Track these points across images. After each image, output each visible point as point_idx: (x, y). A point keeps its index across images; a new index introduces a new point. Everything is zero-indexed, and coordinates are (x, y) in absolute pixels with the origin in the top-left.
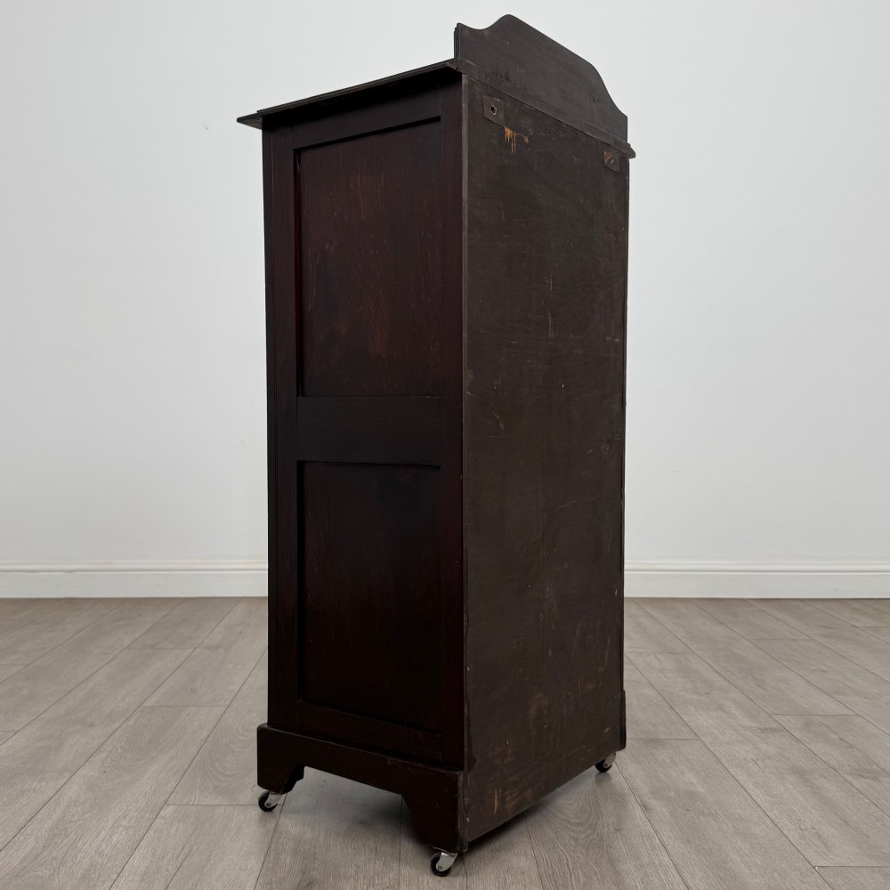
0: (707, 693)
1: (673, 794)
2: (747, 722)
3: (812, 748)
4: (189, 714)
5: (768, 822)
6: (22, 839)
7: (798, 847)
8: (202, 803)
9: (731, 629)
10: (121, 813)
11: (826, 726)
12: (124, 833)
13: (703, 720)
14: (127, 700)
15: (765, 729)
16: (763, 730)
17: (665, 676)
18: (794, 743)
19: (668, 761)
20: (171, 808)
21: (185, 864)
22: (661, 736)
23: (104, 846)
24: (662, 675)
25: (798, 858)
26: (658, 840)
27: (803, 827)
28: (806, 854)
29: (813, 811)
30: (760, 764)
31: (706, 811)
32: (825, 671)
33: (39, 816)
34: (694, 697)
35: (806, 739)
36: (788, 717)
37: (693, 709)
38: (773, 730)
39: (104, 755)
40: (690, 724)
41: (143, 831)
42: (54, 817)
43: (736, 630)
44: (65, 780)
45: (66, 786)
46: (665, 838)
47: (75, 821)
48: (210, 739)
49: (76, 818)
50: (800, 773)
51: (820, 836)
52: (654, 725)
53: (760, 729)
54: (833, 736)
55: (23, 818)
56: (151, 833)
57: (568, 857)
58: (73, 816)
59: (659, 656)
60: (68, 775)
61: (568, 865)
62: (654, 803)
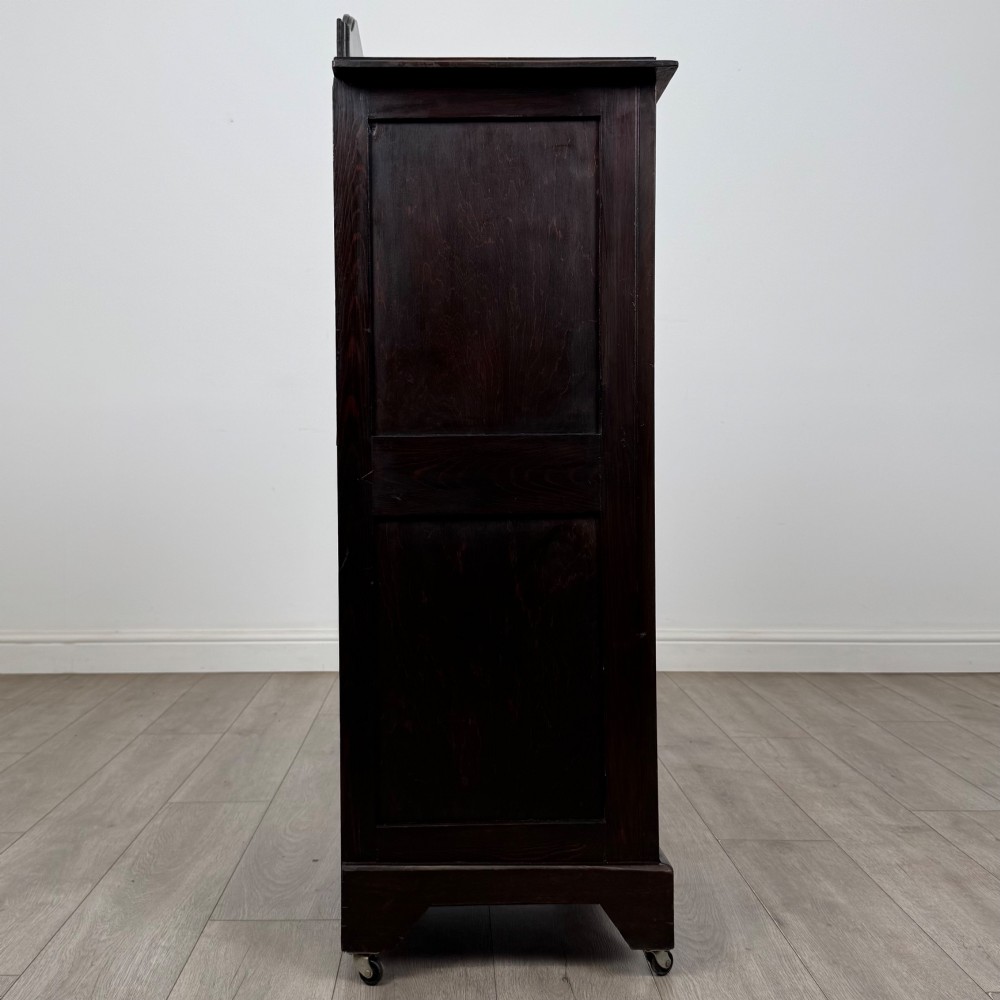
0: (834, 786)
1: (809, 906)
2: (885, 820)
3: (966, 851)
4: (225, 812)
5: (926, 939)
6: (43, 962)
7: (966, 970)
8: (252, 918)
9: (854, 710)
10: (157, 931)
11: (978, 824)
12: (164, 955)
13: (832, 817)
14: (151, 795)
15: (908, 828)
16: (905, 829)
17: (782, 766)
18: (943, 844)
19: (798, 866)
20: (216, 924)
21: (240, 991)
22: (787, 838)
23: (141, 971)
24: (778, 764)
25: (967, 982)
26: (798, 961)
27: (967, 945)
28: (975, 977)
29: (977, 926)
30: (907, 870)
31: (851, 926)
32: (967, 759)
33: (61, 934)
34: (820, 791)
35: (957, 840)
36: (932, 813)
37: (820, 805)
38: (917, 829)
39: (131, 860)
40: (820, 823)
41: (187, 953)
42: (79, 936)
43: (858, 710)
44: (87, 891)
45: (90, 897)
46: (806, 959)
47: (104, 941)
48: (254, 841)
49: (104, 938)
50: (955, 880)
51: (989, 957)
52: (777, 824)
53: (902, 828)
54: (989, 836)
55: (41, 937)
56: (196, 953)
57: (696, 983)
58: (101, 934)
59: (773, 742)
60: (90, 886)
61: (696, 992)
62: (788, 917)
